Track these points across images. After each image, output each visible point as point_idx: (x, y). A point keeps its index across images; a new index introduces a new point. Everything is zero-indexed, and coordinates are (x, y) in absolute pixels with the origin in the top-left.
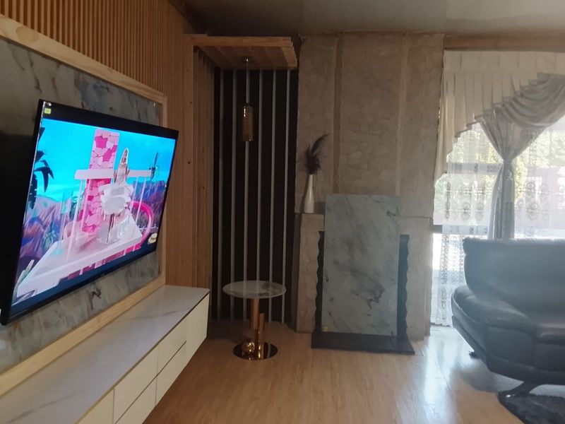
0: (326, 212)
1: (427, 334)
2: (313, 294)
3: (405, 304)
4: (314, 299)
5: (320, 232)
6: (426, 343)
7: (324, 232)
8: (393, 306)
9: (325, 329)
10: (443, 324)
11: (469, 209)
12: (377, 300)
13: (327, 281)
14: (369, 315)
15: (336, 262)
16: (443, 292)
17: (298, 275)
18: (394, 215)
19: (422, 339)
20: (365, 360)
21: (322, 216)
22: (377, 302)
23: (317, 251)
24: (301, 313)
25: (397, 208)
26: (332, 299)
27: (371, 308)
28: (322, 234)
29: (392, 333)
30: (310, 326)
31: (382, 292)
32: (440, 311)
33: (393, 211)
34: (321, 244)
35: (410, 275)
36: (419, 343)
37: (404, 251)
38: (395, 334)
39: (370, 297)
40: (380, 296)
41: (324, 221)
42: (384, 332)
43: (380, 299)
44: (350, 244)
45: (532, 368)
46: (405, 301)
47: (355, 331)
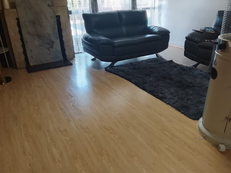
0: (17, 7)
1: (74, 57)
2: (21, 50)
3: (64, 47)
4: (22, 52)
5: (16, 18)
6: (75, 60)
7: (18, 18)
8: (59, 48)
9: (32, 64)
10: (79, 52)
11: (81, 2)
12: (52, 47)
13: (27, 42)
14: (50, 54)
15: (29, 33)
16: (77, 40)
17: (11, 42)
18: (51, 6)
19: (73, 59)
20: (55, 71)
21: (15, 10)
22: (52, 48)
23: (17, 29)
24: (17, 60)
25: (52, 3)
26: (31, 51)
27: (50, 51)
28: (18, 19)
29: (61, 60)
30: (24, 65)
31: (53, 43)
32: (77, 47)
33: (51, 4)
34: (19, 25)
35: (64, 34)
36: (72, 60)
37: (59, 23)
38: (63, 59)
39: (48, 46)
40: (53, 45)
41: (17, 12)
42: (58, 60)
43: (53, 46)
44: (33, 23)
45: (114, 57)
46: (64, 45)
47: (45, 62)
